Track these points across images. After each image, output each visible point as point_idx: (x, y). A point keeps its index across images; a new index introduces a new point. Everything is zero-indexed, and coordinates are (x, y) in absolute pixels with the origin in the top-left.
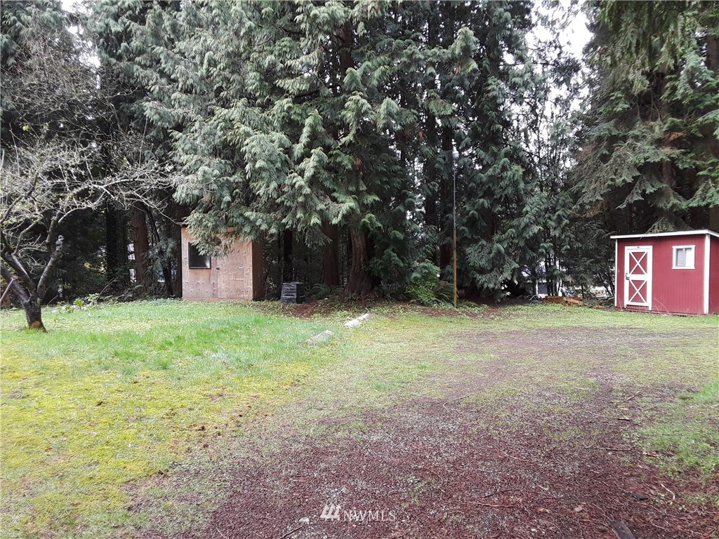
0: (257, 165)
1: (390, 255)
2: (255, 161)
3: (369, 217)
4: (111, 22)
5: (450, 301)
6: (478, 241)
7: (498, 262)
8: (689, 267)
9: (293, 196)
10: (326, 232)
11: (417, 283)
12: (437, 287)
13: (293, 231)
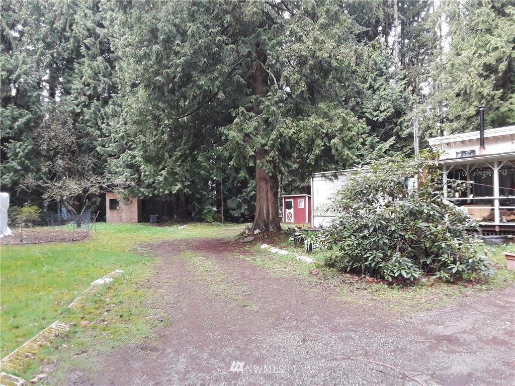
0: (146, 174)
1: (195, 204)
2: (145, 172)
3: (186, 190)
4: (76, 108)
5: (220, 222)
6: (232, 197)
7: (239, 206)
8: (303, 207)
9: (159, 184)
10: (171, 197)
11: (206, 214)
12: (216, 216)
13: (158, 195)
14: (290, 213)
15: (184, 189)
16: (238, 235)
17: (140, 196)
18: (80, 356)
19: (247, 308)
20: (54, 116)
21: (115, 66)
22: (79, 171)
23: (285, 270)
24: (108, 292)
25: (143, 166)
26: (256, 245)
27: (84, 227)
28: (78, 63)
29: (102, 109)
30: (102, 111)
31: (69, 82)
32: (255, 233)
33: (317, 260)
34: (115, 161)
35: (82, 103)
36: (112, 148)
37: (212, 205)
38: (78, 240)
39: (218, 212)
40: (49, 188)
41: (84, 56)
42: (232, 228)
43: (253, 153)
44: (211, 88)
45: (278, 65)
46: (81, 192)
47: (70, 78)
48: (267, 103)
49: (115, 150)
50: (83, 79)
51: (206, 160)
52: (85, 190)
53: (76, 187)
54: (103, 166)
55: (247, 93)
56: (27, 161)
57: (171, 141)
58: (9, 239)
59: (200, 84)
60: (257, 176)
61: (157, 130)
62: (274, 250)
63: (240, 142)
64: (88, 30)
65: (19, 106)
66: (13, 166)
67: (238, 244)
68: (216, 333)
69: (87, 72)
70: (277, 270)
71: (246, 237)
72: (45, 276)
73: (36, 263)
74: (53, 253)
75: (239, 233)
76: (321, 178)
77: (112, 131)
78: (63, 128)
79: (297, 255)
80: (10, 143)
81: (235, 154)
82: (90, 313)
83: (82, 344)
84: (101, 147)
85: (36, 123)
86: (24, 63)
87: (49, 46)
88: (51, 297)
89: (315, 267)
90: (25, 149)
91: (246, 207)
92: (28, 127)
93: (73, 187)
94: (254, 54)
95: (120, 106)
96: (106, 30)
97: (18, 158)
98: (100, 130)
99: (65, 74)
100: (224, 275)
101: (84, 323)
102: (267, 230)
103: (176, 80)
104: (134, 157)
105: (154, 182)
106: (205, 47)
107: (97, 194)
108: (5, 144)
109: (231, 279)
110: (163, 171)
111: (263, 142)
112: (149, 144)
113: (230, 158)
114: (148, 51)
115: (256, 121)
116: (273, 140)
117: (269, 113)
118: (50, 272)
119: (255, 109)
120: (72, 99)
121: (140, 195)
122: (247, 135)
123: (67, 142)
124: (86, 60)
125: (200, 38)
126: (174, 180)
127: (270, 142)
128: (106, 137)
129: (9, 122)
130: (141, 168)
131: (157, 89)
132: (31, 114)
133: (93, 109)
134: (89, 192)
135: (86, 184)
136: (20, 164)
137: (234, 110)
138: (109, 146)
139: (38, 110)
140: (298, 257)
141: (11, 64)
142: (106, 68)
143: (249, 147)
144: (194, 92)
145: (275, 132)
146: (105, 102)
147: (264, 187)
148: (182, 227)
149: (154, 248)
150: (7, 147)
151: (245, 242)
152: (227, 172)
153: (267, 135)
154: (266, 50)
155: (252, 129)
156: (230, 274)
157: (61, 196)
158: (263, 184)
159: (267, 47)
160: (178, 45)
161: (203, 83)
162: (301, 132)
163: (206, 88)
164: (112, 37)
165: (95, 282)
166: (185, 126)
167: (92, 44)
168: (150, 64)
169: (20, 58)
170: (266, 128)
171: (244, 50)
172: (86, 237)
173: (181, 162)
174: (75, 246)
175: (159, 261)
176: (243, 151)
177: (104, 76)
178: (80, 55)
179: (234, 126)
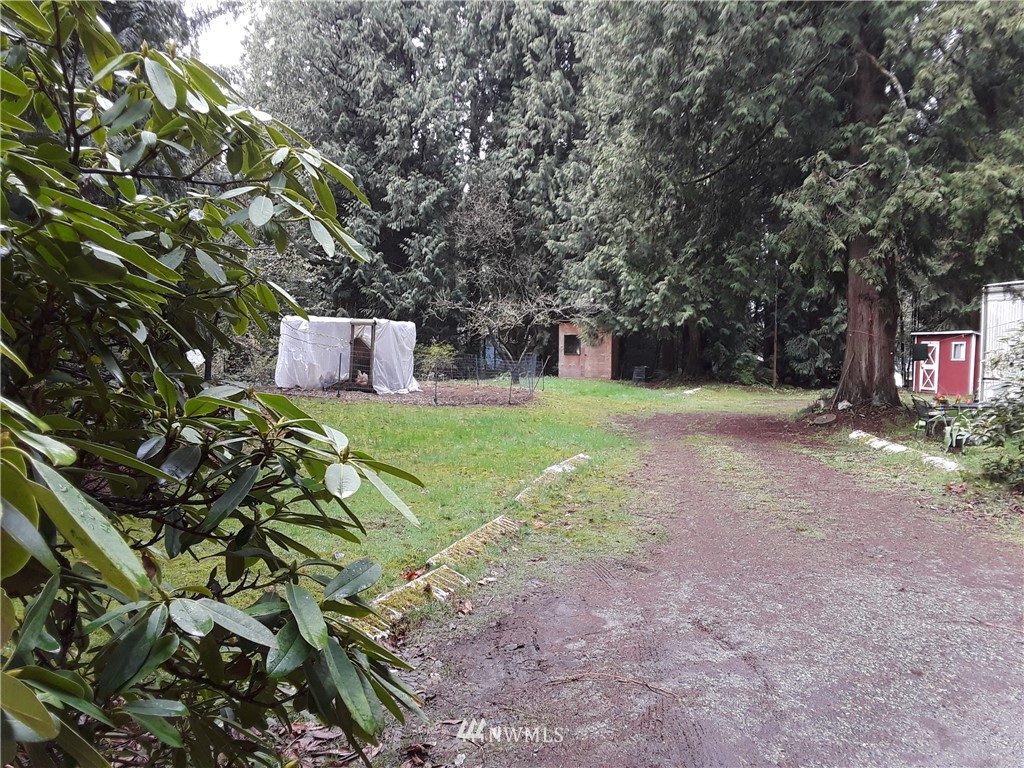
0: (630, 288)
1: (719, 347)
2: (628, 286)
3: (703, 319)
4: (514, 171)
5: (770, 384)
6: (797, 335)
7: (812, 353)
8: (962, 357)
9: (651, 307)
10: (672, 331)
11: (740, 368)
12: (760, 372)
13: (649, 330)
14: (929, 371)
15: (699, 317)
16: (803, 411)
17: (618, 331)
18: (537, 563)
19: (804, 533)
20: (479, 188)
21: (582, 87)
22: (517, 284)
23: (894, 480)
24: (569, 485)
25: (624, 274)
26: (839, 431)
27: (524, 383)
28: (519, 87)
29: (557, 171)
30: (557, 174)
31: (504, 123)
32: (840, 408)
33: (968, 466)
34: (575, 266)
35: (524, 160)
36: (571, 242)
37: (755, 351)
38: (516, 404)
39: (766, 364)
40: (471, 314)
41: (529, 74)
42: (793, 398)
43: (843, 245)
44: (761, 118)
45: (909, 58)
46: (520, 322)
47: (505, 117)
48: (879, 139)
49: (576, 246)
50: (527, 117)
51: (743, 261)
52: (528, 319)
53: (512, 313)
54: (555, 276)
55: (835, 121)
56: (437, 269)
57: (677, 227)
58: (417, 397)
59: (740, 113)
60: (850, 291)
61: (652, 206)
62: (877, 443)
63: (814, 223)
64: (537, 22)
65: (427, 174)
66: (418, 278)
67: (802, 428)
68: (743, 561)
69: (534, 102)
70: (876, 479)
71: (820, 414)
72: (475, 455)
73: (460, 435)
74: (482, 421)
75: (806, 407)
76: (1002, 295)
77: (573, 211)
78: (493, 209)
79: (924, 454)
80: (412, 237)
81: (803, 249)
82: (545, 512)
83: (539, 549)
84: (553, 241)
85: (451, 201)
86: (434, 96)
87: (471, 61)
88: (488, 485)
89: (960, 479)
90: (434, 248)
91: (828, 356)
92: (440, 209)
93: (509, 313)
94: (856, 40)
95: (588, 162)
96: (568, 19)
97: (425, 263)
98: (553, 209)
99: (498, 110)
100: (767, 478)
101: (537, 523)
102: (866, 403)
103: (693, 110)
104: (609, 257)
105: (642, 305)
106: (753, 40)
107: (546, 325)
108: (406, 239)
109: (777, 486)
110: (661, 282)
111: (865, 220)
112: (638, 234)
113: (793, 256)
114: (643, 61)
115: (851, 179)
116: (888, 215)
117: (882, 160)
118: (481, 449)
119: (854, 151)
120: (509, 154)
121: (617, 328)
122: (832, 209)
123: (499, 233)
124: (533, 81)
125: (744, 23)
126: (681, 299)
127: (882, 221)
128: (562, 221)
129: (411, 203)
130: (620, 278)
131: (657, 130)
132: (445, 186)
133: (541, 170)
134: (534, 322)
135: (529, 308)
136: (428, 273)
137: (805, 160)
138: (567, 239)
139: (454, 179)
140: (927, 458)
141: (415, 101)
142: (566, 91)
143: (833, 234)
144: (726, 129)
145: (893, 200)
146: (563, 158)
147: (865, 315)
148: (691, 391)
149: (640, 426)
150: (409, 246)
151: (817, 425)
152: (785, 284)
153: (877, 206)
154: (883, 28)
155: (843, 195)
156: (778, 478)
157: (489, 328)
158: (863, 309)
159: (885, 22)
160: (700, 43)
161: (745, 110)
162: (955, 197)
163: (751, 120)
164: (579, 30)
165: (549, 469)
166: (706, 196)
167: (544, 47)
168: (647, 85)
169: (428, 87)
170: (874, 193)
171: (834, 33)
172: (529, 398)
173: (695, 266)
174: (513, 413)
175: (649, 447)
176: (821, 241)
177: (562, 108)
178: (523, 73)
179: (803, 192)
